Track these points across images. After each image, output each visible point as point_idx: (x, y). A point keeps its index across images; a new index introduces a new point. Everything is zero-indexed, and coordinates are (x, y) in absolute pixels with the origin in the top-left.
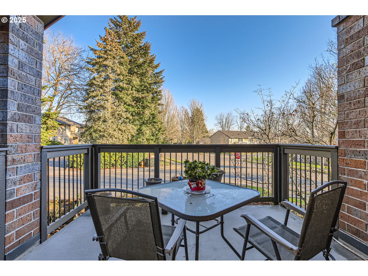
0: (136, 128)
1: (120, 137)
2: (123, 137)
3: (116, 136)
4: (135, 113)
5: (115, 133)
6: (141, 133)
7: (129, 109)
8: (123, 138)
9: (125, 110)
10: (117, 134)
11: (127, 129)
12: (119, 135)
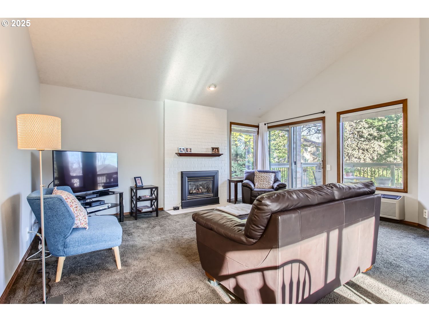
0: (384, 145)
1: (360, 156)
2: (364, 156)
3: (355, 156)
4: (383, 127)
5: (354, 152)
6: (392, 151)
7: (374, 123)
8: (365, 158)
9: (367, 126)
10: (357, 153)
11: (371, 147)
12: (360, 154)
